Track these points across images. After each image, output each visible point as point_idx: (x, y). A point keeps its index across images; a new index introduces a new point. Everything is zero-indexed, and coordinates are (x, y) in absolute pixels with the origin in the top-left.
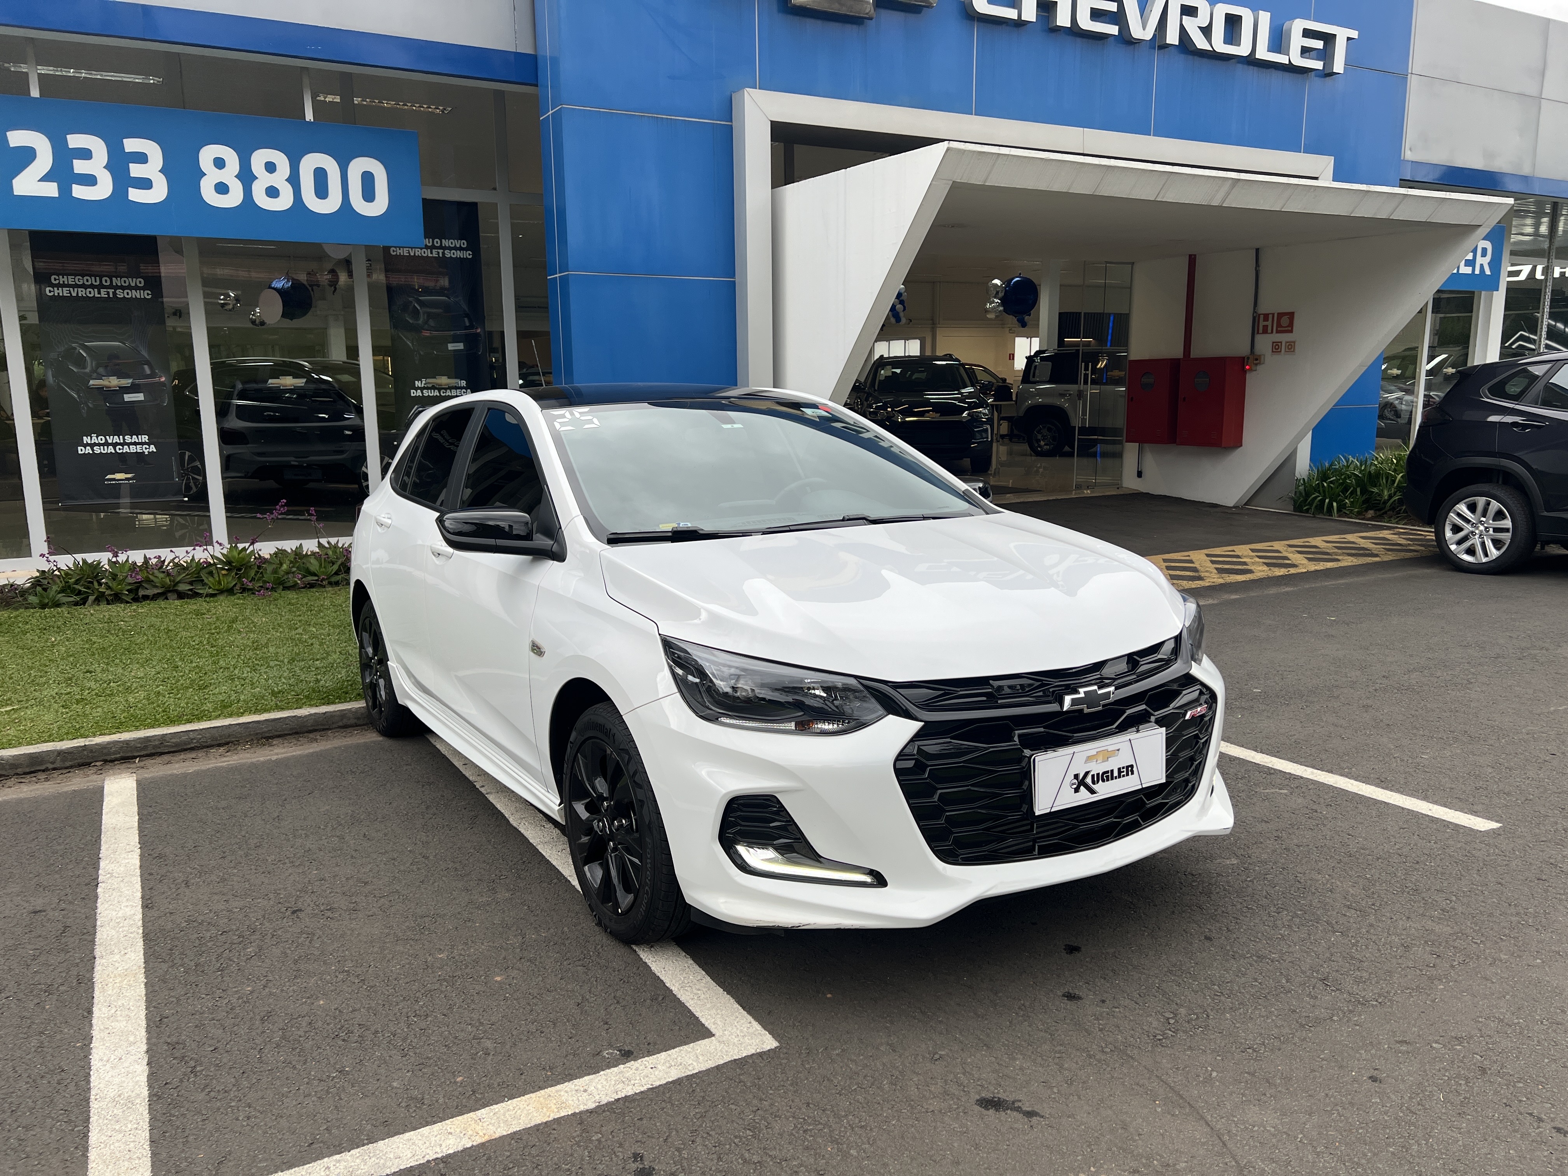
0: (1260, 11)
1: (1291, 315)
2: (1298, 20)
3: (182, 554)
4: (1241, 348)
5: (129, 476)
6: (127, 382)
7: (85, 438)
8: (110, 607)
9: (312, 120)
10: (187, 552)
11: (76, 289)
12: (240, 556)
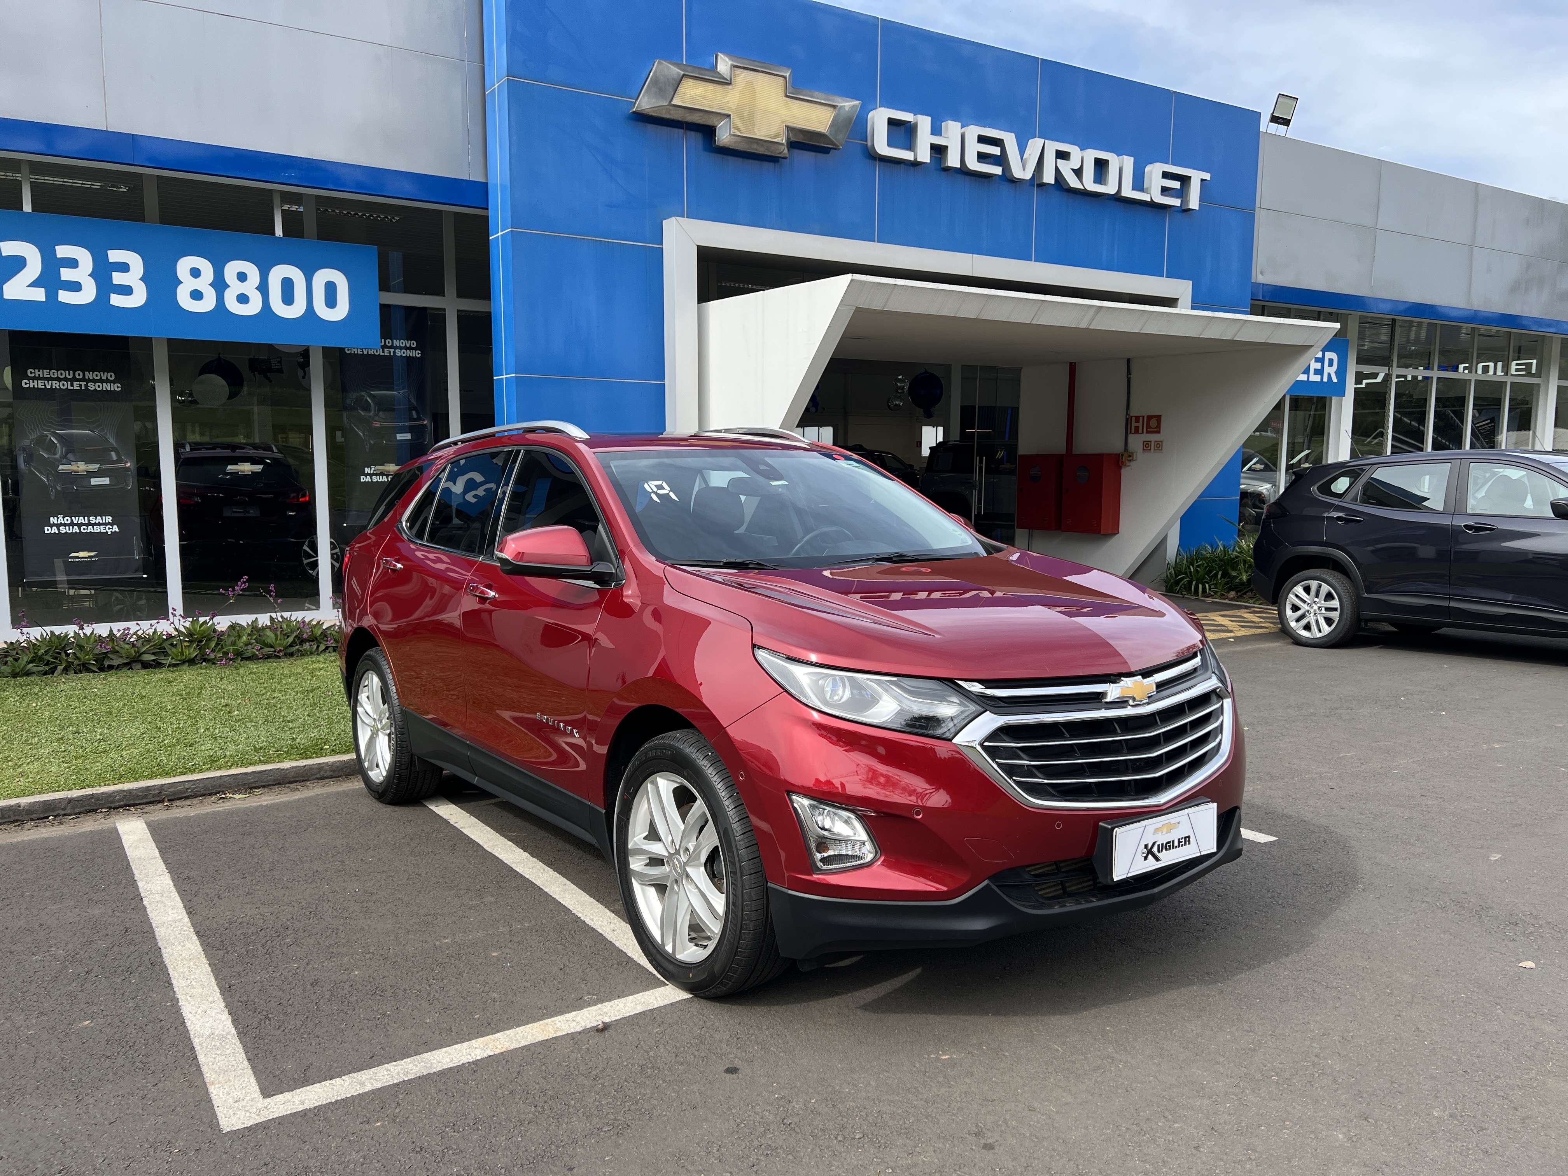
0: (1125, 157)
1: (1159, 418)
2: (1158, 163)
3: (145, 627)
4: (1117, 446)
5: (92, 554)
6: (94, 467)
7: (52, 519)
8: (79, 676)
9: (282, 236)
10: (151, 625)
11: (50, 382)
12: (202, 628)
